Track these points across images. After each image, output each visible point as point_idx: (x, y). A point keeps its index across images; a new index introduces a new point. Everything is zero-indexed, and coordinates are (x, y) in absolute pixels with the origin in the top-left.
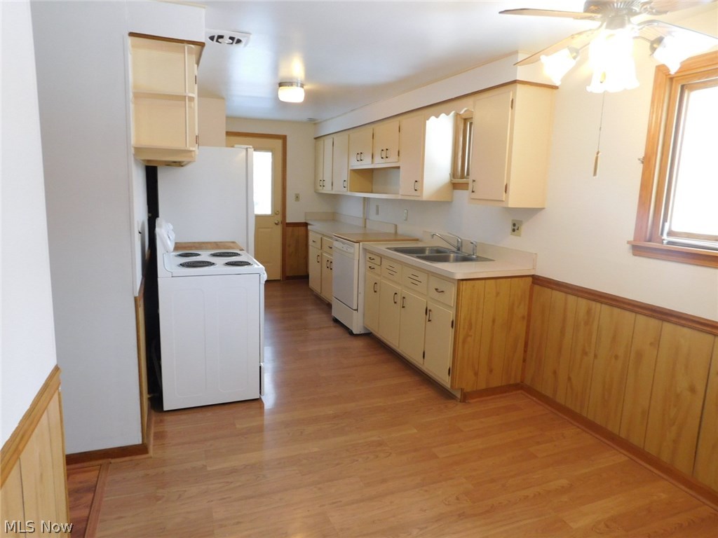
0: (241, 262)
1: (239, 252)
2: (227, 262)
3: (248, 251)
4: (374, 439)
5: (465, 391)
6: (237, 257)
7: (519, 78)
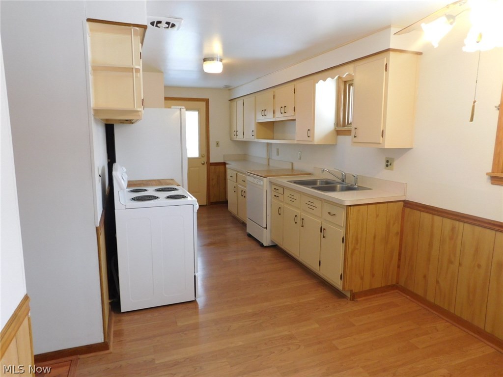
0: (179, 195)
1: (177, 187)
2: (168, 196)
3: (183, 187)
4: (286, 333)
5: (353, 292)
6: (175, 191)
7: (391, 47)
